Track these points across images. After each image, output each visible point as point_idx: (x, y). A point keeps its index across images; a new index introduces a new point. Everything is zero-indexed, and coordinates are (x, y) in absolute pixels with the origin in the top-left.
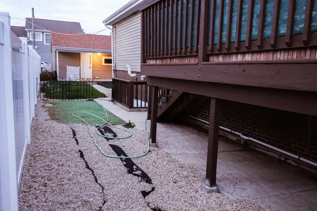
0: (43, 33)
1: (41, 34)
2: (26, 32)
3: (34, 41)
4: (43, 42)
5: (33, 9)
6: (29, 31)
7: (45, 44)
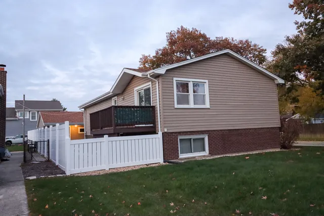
0: (29, 112)
1: (28, 113)
2: (16, 112)
3: (24, 119)
4: (29, 118)
5: (24, 95)
6: (18, 111)
7: (31, 120)
